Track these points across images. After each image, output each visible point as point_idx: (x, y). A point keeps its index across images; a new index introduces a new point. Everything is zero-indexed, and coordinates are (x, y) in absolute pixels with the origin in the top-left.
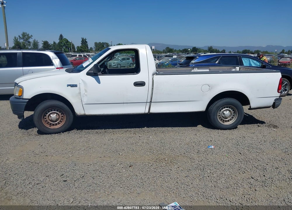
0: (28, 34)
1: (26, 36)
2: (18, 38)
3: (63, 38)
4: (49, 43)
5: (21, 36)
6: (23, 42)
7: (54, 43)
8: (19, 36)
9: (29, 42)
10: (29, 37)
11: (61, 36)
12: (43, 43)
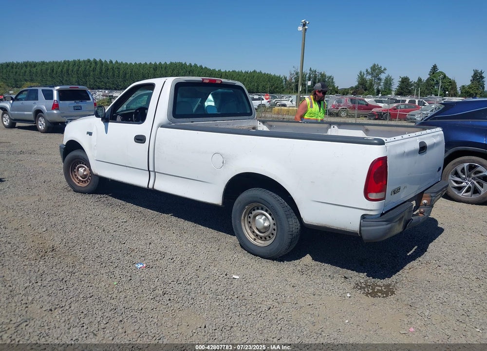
0: (381, 67)
1: (376, 70)
2: (365, 73)
3: (438, 71)
4: (411, 81)
5: (369, 70)
6: (370, 80)
7: (420, 80)
8: (367, 71)
9: (380, 79)
10: (382, 72)
11: (435, 68)
12: (400, 80)
